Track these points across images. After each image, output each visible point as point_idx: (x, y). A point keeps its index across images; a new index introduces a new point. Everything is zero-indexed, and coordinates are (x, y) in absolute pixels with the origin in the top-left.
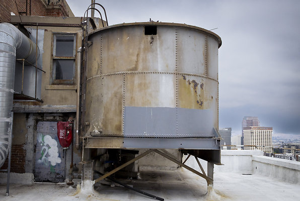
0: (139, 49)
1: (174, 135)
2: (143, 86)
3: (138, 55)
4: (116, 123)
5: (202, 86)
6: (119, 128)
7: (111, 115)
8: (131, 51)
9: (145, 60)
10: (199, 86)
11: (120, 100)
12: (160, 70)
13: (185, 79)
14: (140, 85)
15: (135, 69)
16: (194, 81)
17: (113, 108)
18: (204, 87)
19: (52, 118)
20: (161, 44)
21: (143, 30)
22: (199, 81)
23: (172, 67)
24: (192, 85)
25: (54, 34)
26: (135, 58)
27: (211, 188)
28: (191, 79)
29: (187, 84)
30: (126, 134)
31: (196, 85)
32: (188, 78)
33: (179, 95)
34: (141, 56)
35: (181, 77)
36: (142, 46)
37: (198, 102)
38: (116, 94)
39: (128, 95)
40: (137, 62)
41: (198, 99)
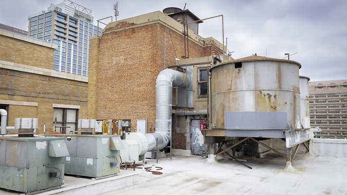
0: (232, 77)
1: (255, 128)
2: (235, 99)
3: (232, 80)
4: (222, 122)
5: (275, 97)
6: (223, 125)
7: (220, 117)
8: (228, 79)
9: (235, 84)
10: (273, 97)
11: (223, 108)
12: (244, 89)
13: (261, 93)
14: (233, 98)
15: (230, 89)
16: (268, 94)
17: (220, 113)
18: (277, 97)
19: (199, 118)
20: (245, 72)
21: (234, 65)
22: (271, 93)
23: (252, 86)
24: (267, 96)
25: (198, 68)
26: (230, 83)
28: (266, 93)
29: (263, 96)
30: (227, 128)
31: (270, 96)
32: (263, 92)
33: (257, 103)
34: (234, 81)
35: (258, 92)
36: (234, 75)
37: (272, 107)
38: (221, 104)
39: (227, 105)
40: (231, 85)
41: (272, 105)
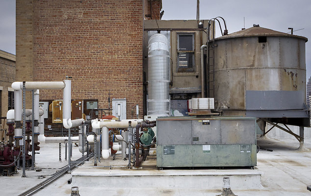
0: (255, 52)
1: (279, 108)
2: (259, 77)
3: (254, 56)
4: (240, 101)
5: (296, 75)
6: (243, 105)
7: (236, 96)
8: (249, 53)
9: (259, 60)
11: (243, 86)
12: (269, 66)
13: (285, 71)
14: (257, 76)
15: (253, 65)
16: (291, 72)
17: (238, 92)
18: (298, 76)
19: (179, 97)
20: (270, 48)
21: (258, 39)
22: (294, 72)
23: (277, 64)
24: (290, 75)
25: (177, 33)
26: (252, 58)
27: (303, 144)
28: (290, 71)
29: (287, 74)
30: (248, 109)
31: (293, 75)
32: (287, 70)
33: (282, 82)
34: (257, 56)
35: (283, 70)
36: (257, 50)
37: (294, 86)
38: (239, 82)
39: (248, 83)
40: (254, 61)
41: (294, 84)
